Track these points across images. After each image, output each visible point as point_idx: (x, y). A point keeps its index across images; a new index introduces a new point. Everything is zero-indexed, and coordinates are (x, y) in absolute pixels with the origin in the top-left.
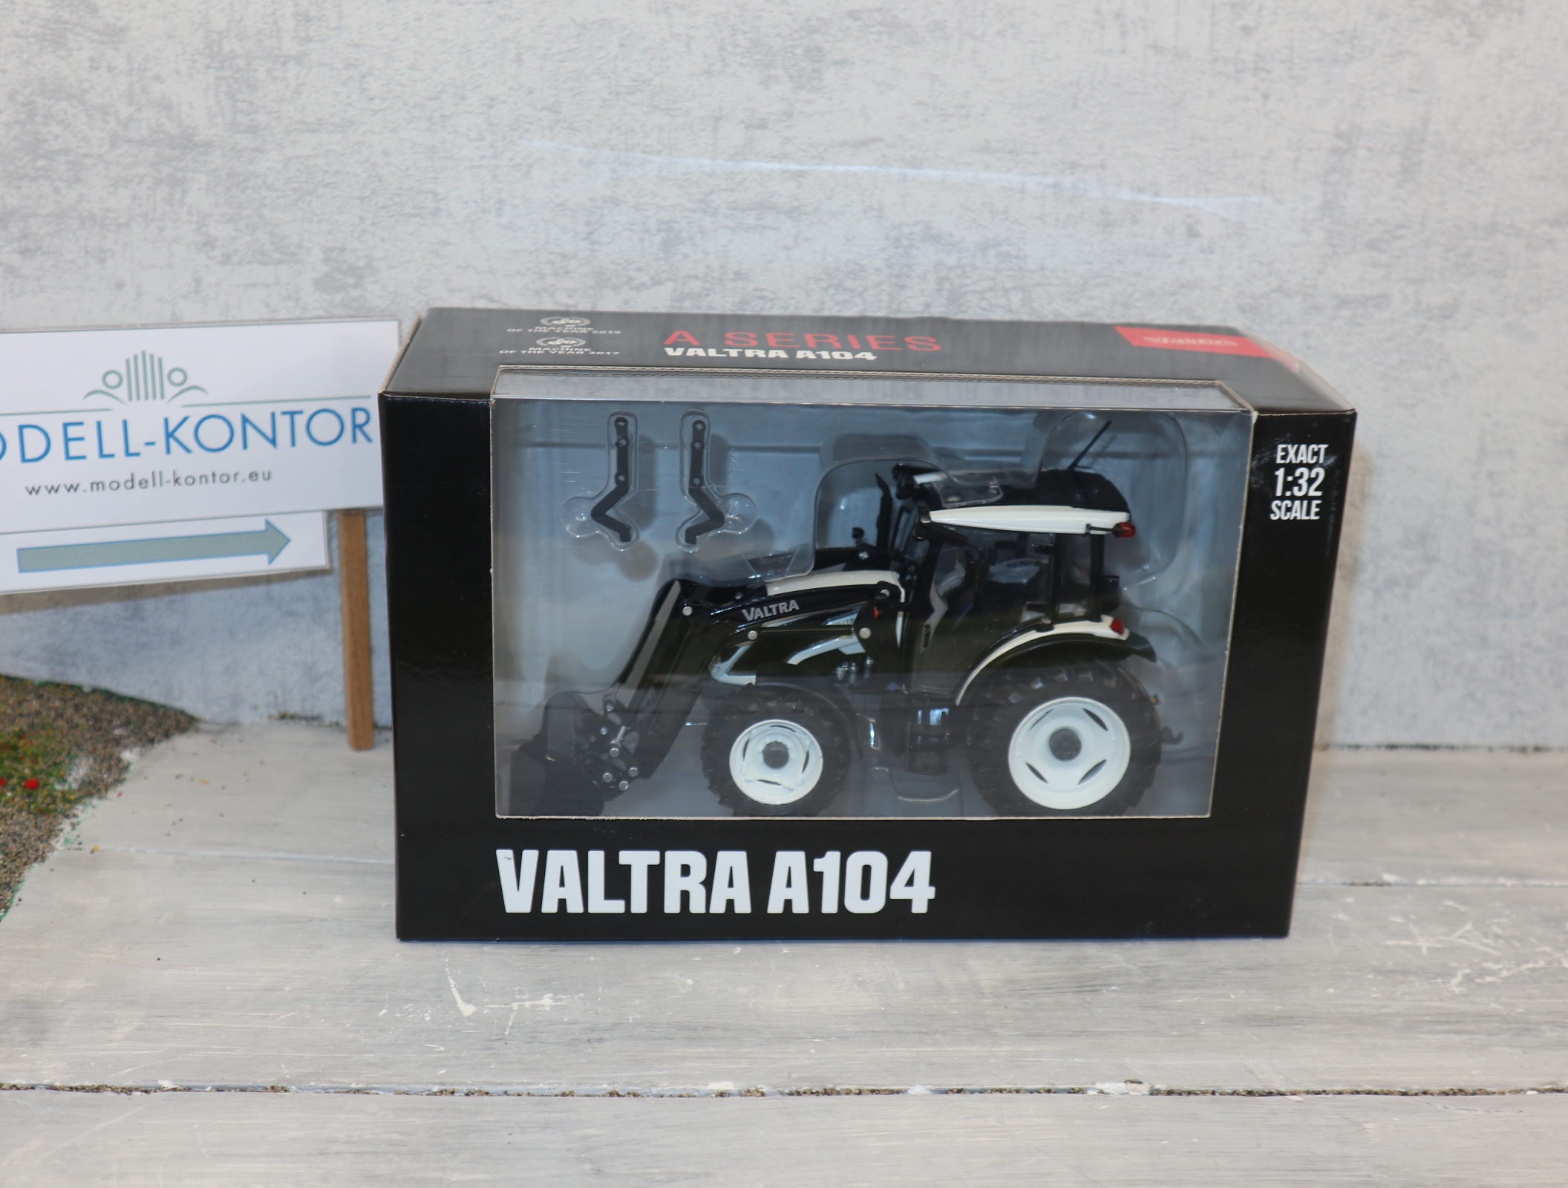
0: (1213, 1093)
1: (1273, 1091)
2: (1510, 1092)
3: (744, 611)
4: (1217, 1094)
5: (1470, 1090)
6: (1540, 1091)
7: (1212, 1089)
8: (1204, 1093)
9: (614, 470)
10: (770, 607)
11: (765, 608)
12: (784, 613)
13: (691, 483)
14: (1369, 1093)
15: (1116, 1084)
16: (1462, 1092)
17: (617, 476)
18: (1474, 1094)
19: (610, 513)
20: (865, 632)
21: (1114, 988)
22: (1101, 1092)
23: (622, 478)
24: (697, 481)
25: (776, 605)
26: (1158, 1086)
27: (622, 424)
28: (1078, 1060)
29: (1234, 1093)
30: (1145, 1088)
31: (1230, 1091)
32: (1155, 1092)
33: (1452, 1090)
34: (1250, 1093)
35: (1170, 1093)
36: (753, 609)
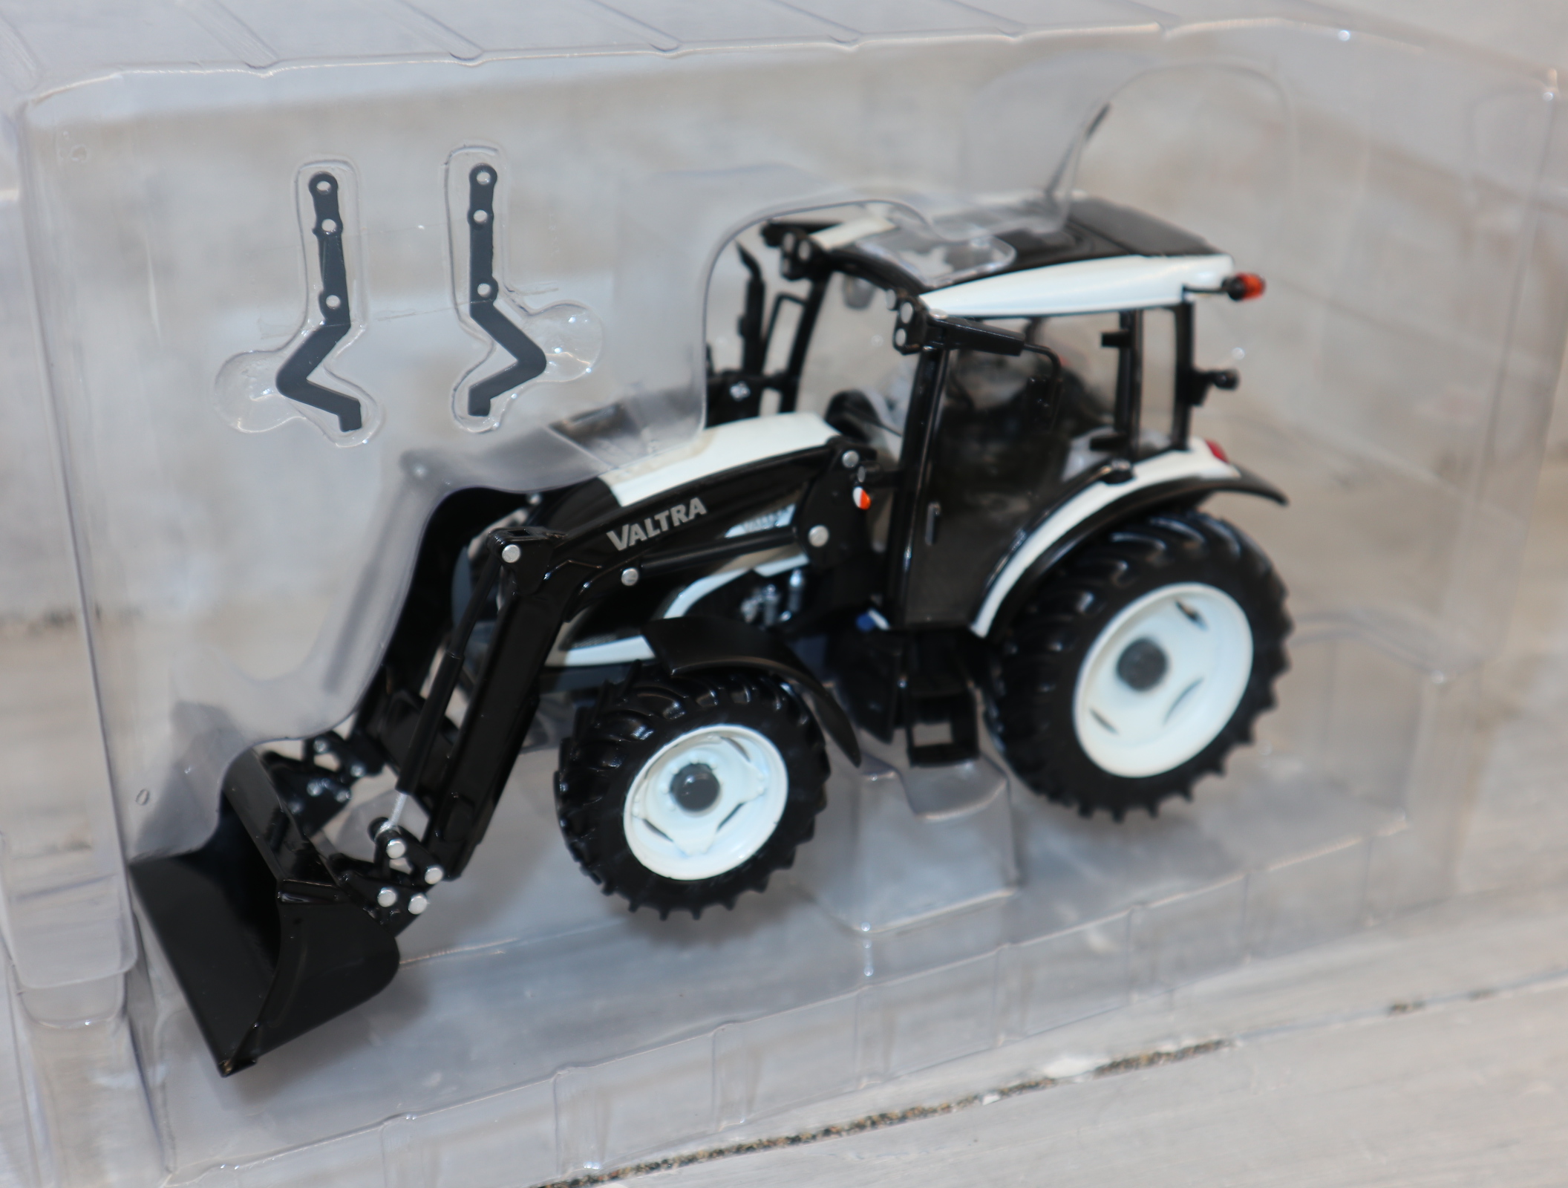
2: (959, 1103)
3: (612, 535)
5: (897, 1111)
6: (1004, 1093)
9: (318, 286)
10: (657, 517)
11: (648, 522)
12: (682, 523)
13: (474, 294)
16: (884, 1118)
17: (323, 299)
18: (903, 1118)
19: (319, 377)
20: (818, 535)
23: (333, 301)
24: (484, 289)
25: (666, 513)
27: (323, 186)
33: (870, 1118)
36: (626, 528)
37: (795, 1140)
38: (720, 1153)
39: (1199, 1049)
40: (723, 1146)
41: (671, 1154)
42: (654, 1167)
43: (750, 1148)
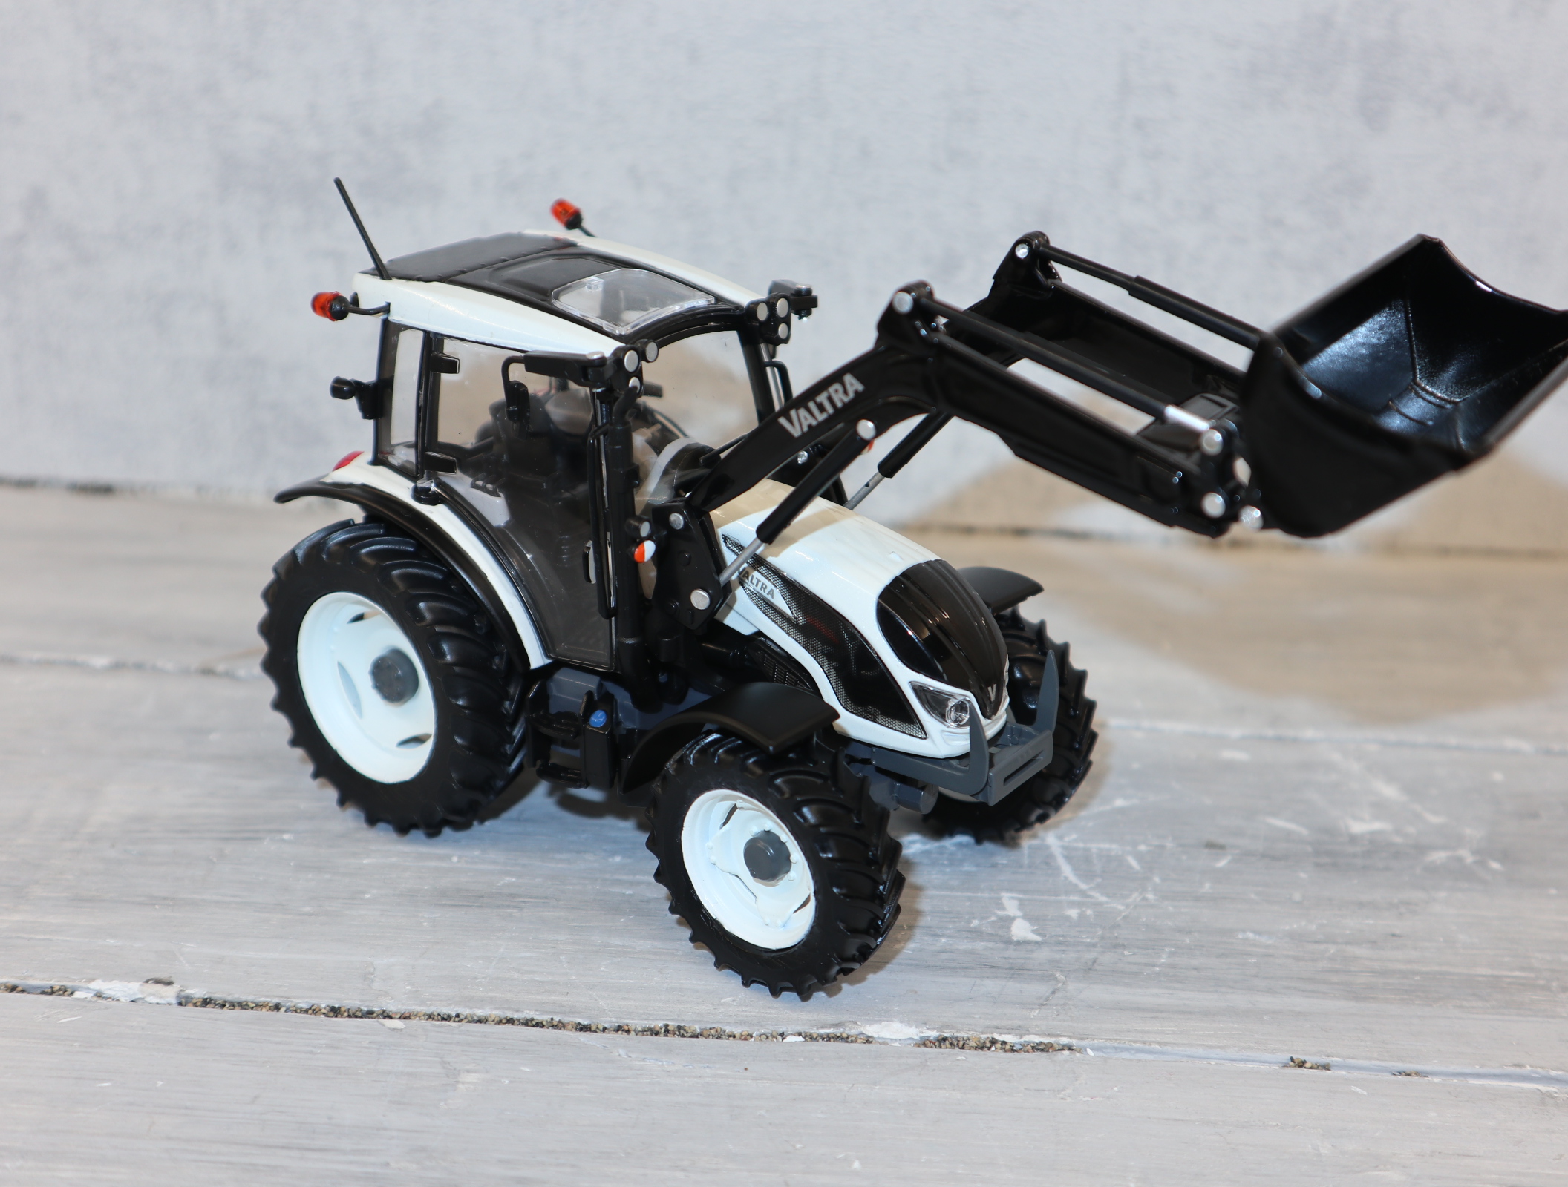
0: (277, 1007)
1: (376, 1009)
4: (283, 1010)
6: (810, 1037)
7: (276, 1001)
8: (258, 1006)
14: (527, 1023)
15: (125, 983)
16: (681, 1031)
21: (286, 837)
22: (99, 995)
26: (189, 992)
28: (111, 941)
29: (313, 1011)
30: (169, 994)
31: (304, 1006)
32: (183, 1002)
34: (335, 1011)
35: (206, 1002)
37: (584, 1028)
38: (510, 1021)
39: (1040, 1048)
40: (515, 1016)
41: (465, 1012)
42: (446, 1018)
43: (539, 1024)
